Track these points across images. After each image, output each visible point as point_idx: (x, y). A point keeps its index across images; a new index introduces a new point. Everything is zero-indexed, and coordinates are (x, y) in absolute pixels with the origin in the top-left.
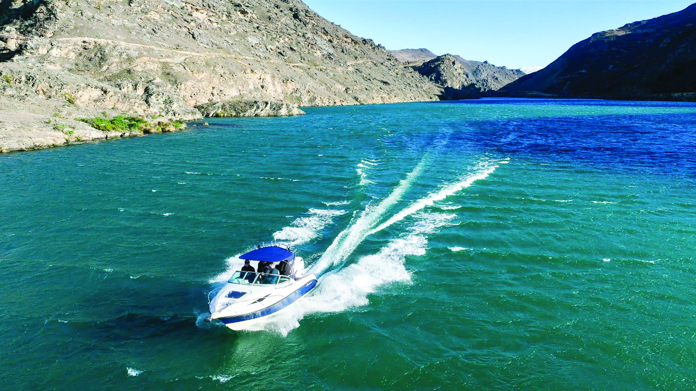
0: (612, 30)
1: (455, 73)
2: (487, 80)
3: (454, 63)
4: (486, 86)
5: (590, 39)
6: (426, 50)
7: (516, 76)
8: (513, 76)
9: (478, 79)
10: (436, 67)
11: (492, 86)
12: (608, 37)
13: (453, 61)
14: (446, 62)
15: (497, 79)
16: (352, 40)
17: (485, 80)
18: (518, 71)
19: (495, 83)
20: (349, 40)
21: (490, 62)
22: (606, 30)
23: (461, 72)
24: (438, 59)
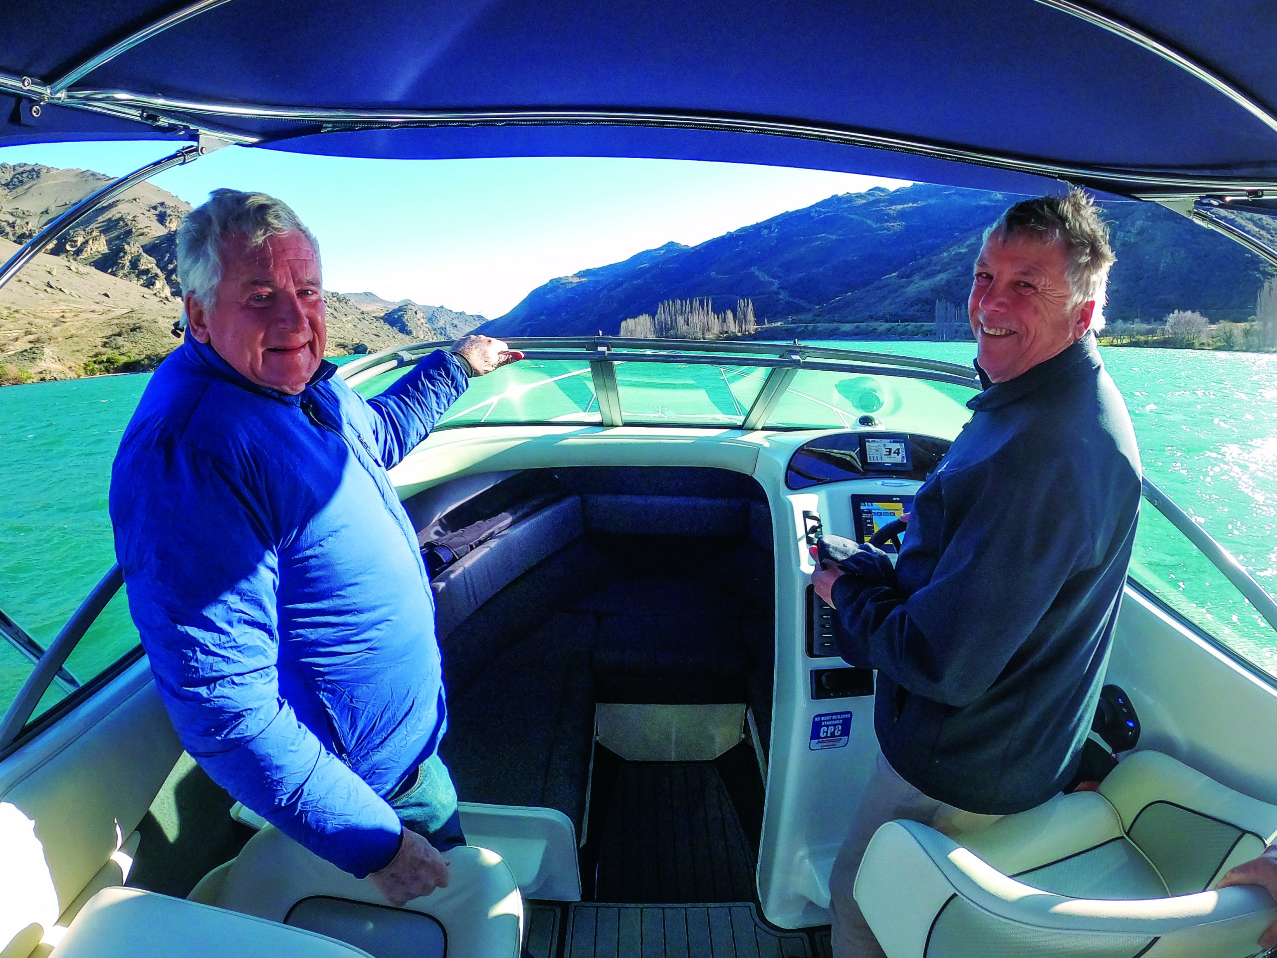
0: (567, 277)
1: (419, 323)
2: (445, 328)
3: (416, 313)
4: (445, 335)
5: (546, 285)
6: (371, 294)
7: (477, 322)
8: (473, 322)
9: (435, 327)
10: (399, 317)
11: (452, 335)
12: (564, 284)
13: (415, 311)
14: (409, 312)
15: (456, 326)
16: (338, 299)
17: (442, 328)
18: (480, 317)
19: (455, 332)
20: (335, 299)
21: (447, 307)
22: (561, 276)
23: (423, 322)
24: (400, 309)
